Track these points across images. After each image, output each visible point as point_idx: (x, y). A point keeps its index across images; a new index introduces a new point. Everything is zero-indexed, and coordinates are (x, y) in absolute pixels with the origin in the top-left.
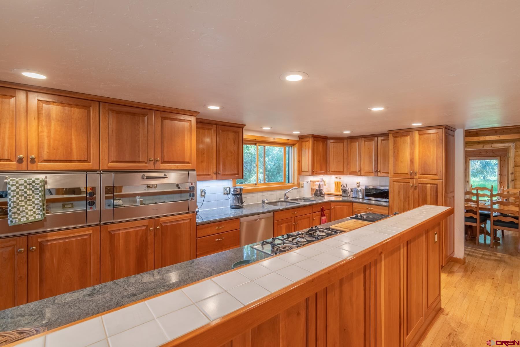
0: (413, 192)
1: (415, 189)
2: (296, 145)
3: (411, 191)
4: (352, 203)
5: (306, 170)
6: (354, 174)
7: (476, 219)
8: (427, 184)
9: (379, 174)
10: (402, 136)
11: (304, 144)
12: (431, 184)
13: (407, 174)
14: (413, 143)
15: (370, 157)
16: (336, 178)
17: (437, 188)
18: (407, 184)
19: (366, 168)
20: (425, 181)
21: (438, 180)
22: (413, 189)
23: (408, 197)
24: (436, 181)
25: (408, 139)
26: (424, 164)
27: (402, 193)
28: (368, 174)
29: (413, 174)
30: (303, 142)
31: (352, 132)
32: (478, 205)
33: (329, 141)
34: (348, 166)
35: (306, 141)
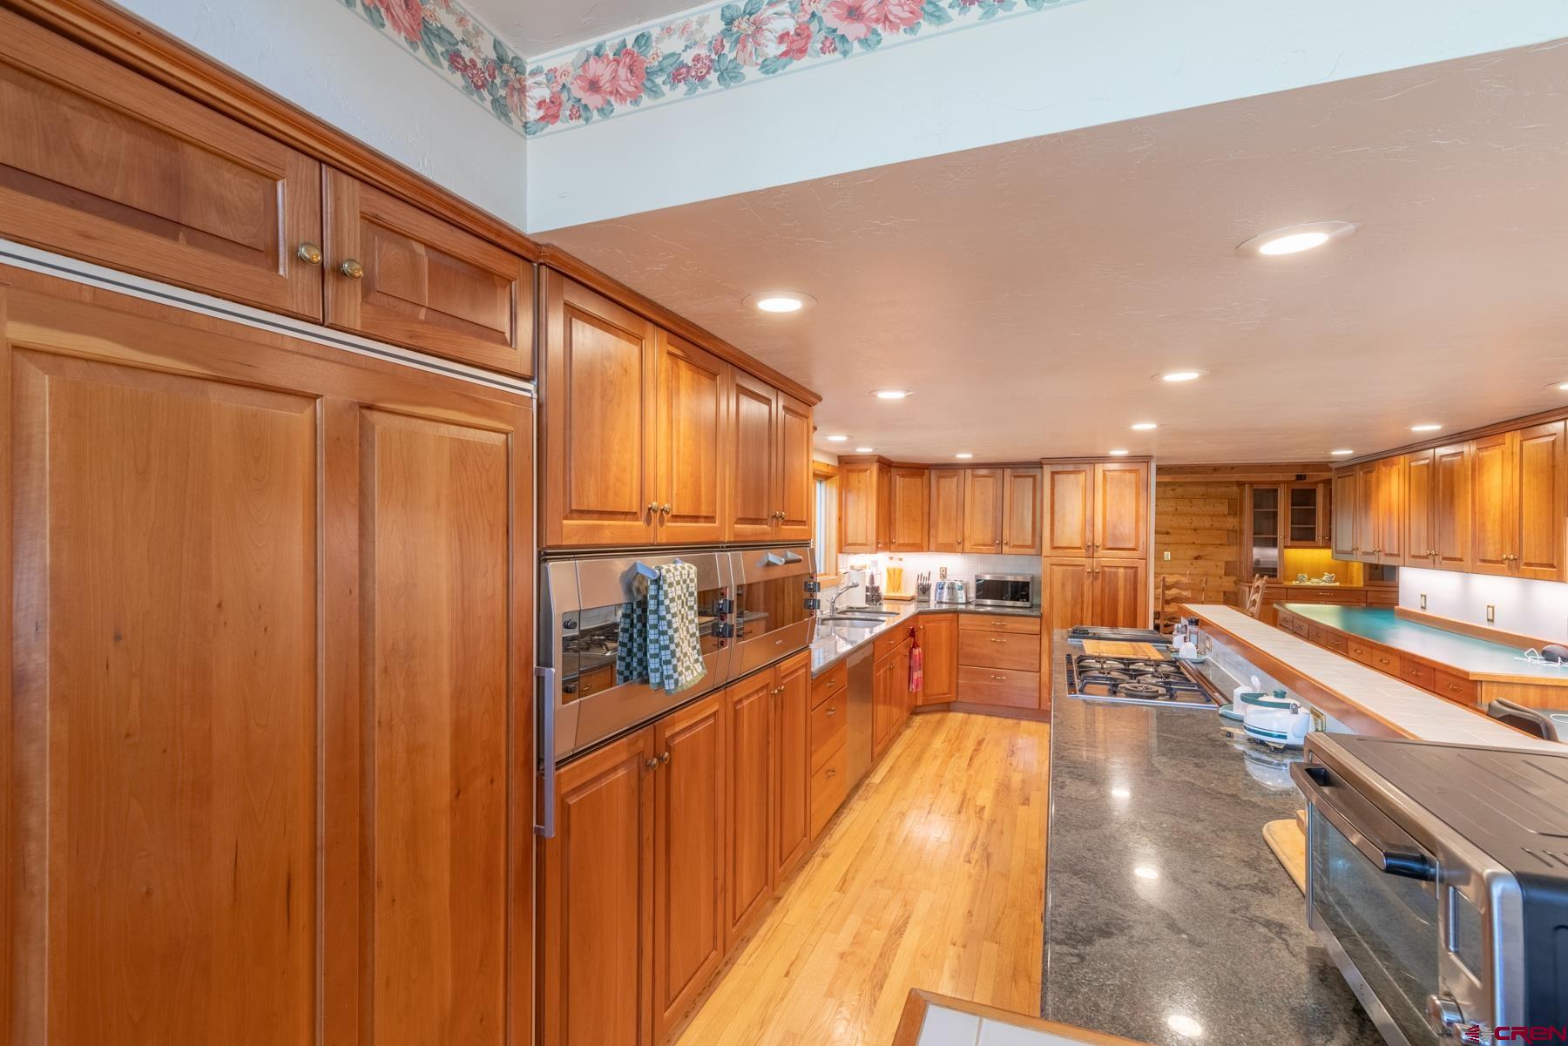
0: (1092, 584)
1: (1096, 578)
2: (835, 478)
3: (1087, 583)
4: (955, 615)
5: (861, 540)
6: (946, 548)
8: (1118, 567)
9: (1006, 549)
10: (1069, 472)
11: (854, 477)
12: (1125, 567)
13: (1080, 548)
14: (1090, 486)
15: (986, 512)
17: (1136, 574)
18: (1080, 568)
19: (974, 534)
20: (1114, 562)
21: (1136, 559)
22: (1091, 578)
25: (1081, 477)
26: (1113, 530)
27: (1069, 587)
28: (978, 549)
29: (1091, 549)
30: (849, 471)
31: (975, 455)
33: (894, 471)
34: (932, 532)
35: (861, 471)
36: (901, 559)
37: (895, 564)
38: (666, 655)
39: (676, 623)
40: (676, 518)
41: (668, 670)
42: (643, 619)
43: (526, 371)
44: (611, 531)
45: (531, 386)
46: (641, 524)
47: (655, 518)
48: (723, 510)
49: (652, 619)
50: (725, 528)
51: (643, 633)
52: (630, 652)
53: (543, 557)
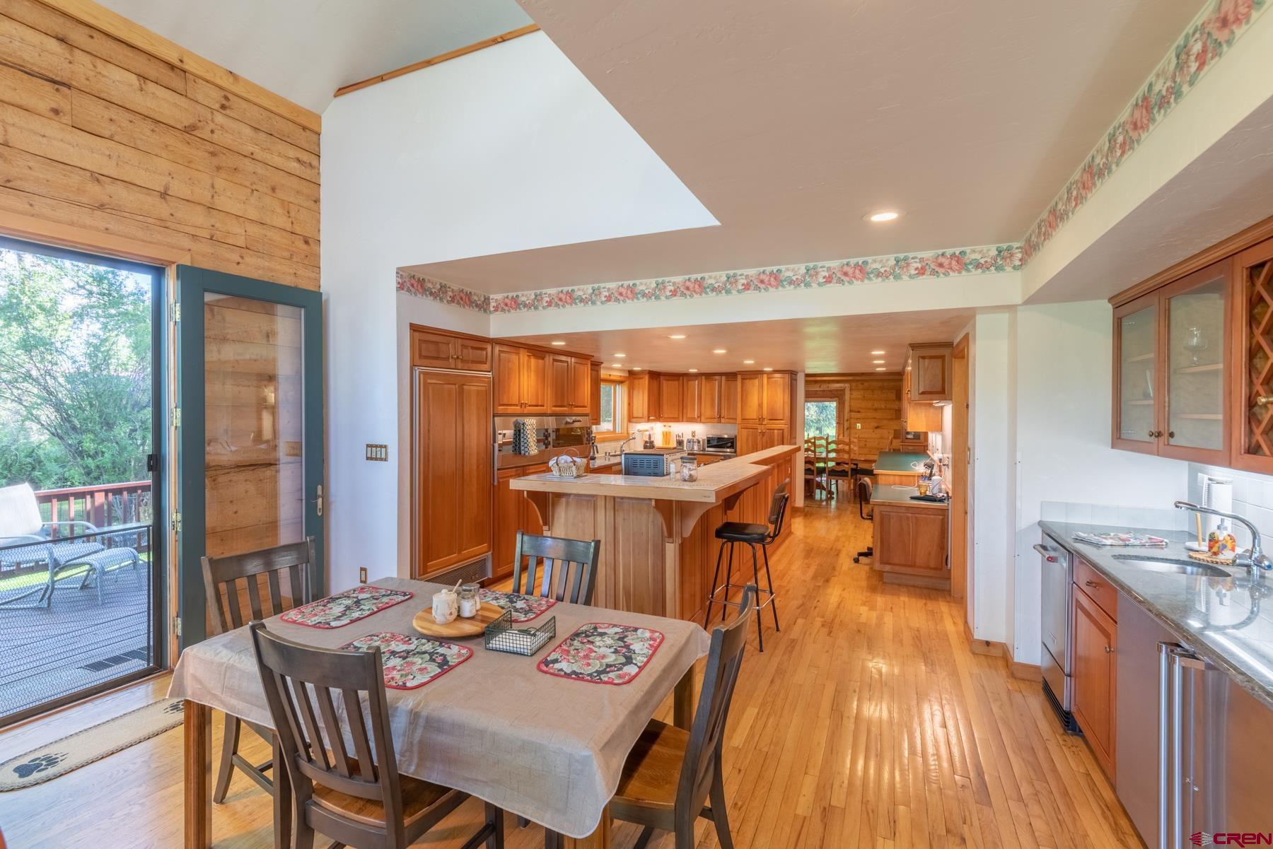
0: (762, 438)
1: (763, 435)
2: (626, 382)
5: (640, 415)
6: (692, 420)
7: (813, 471)
8: (774, 429)
9: (723, 420)
10: (751, 379)
11: (636, 382)
12: (778, 428)
13: (755, 419)
14: (761, 386)
15: (713, 400)
16: (665, 426)
17: (783, 432)
18: (756, 429)
19: (707, 412)
20: (773, 426)
21: (783, 425)
22: (761, 435)
23: (757, 445)
24: (783, 426)
25: (756, 381)
26: (772, 410)
27: (750, 438)
28: (710, 420)
29: (761, 419)
30: (635, 378)
32: (815, 455)
33: (662, 377)
34: (685, 411)
35: (640, 378)
36: (670, 426)
37: (666, 429)
38: (526, 445)
39: (529, 436)
40: (530, 406)
41: (526, 450)
42: (519, 435)
43: (489, 370)
44: (510, 409)
45: (490, 373)
46: (519, 408)
47: (523, 406)
48: (547, 404)
49: (522, 435)
50: (549, 408)
51: (519, 439)
52: (516, 445)
53: (494, 417)
